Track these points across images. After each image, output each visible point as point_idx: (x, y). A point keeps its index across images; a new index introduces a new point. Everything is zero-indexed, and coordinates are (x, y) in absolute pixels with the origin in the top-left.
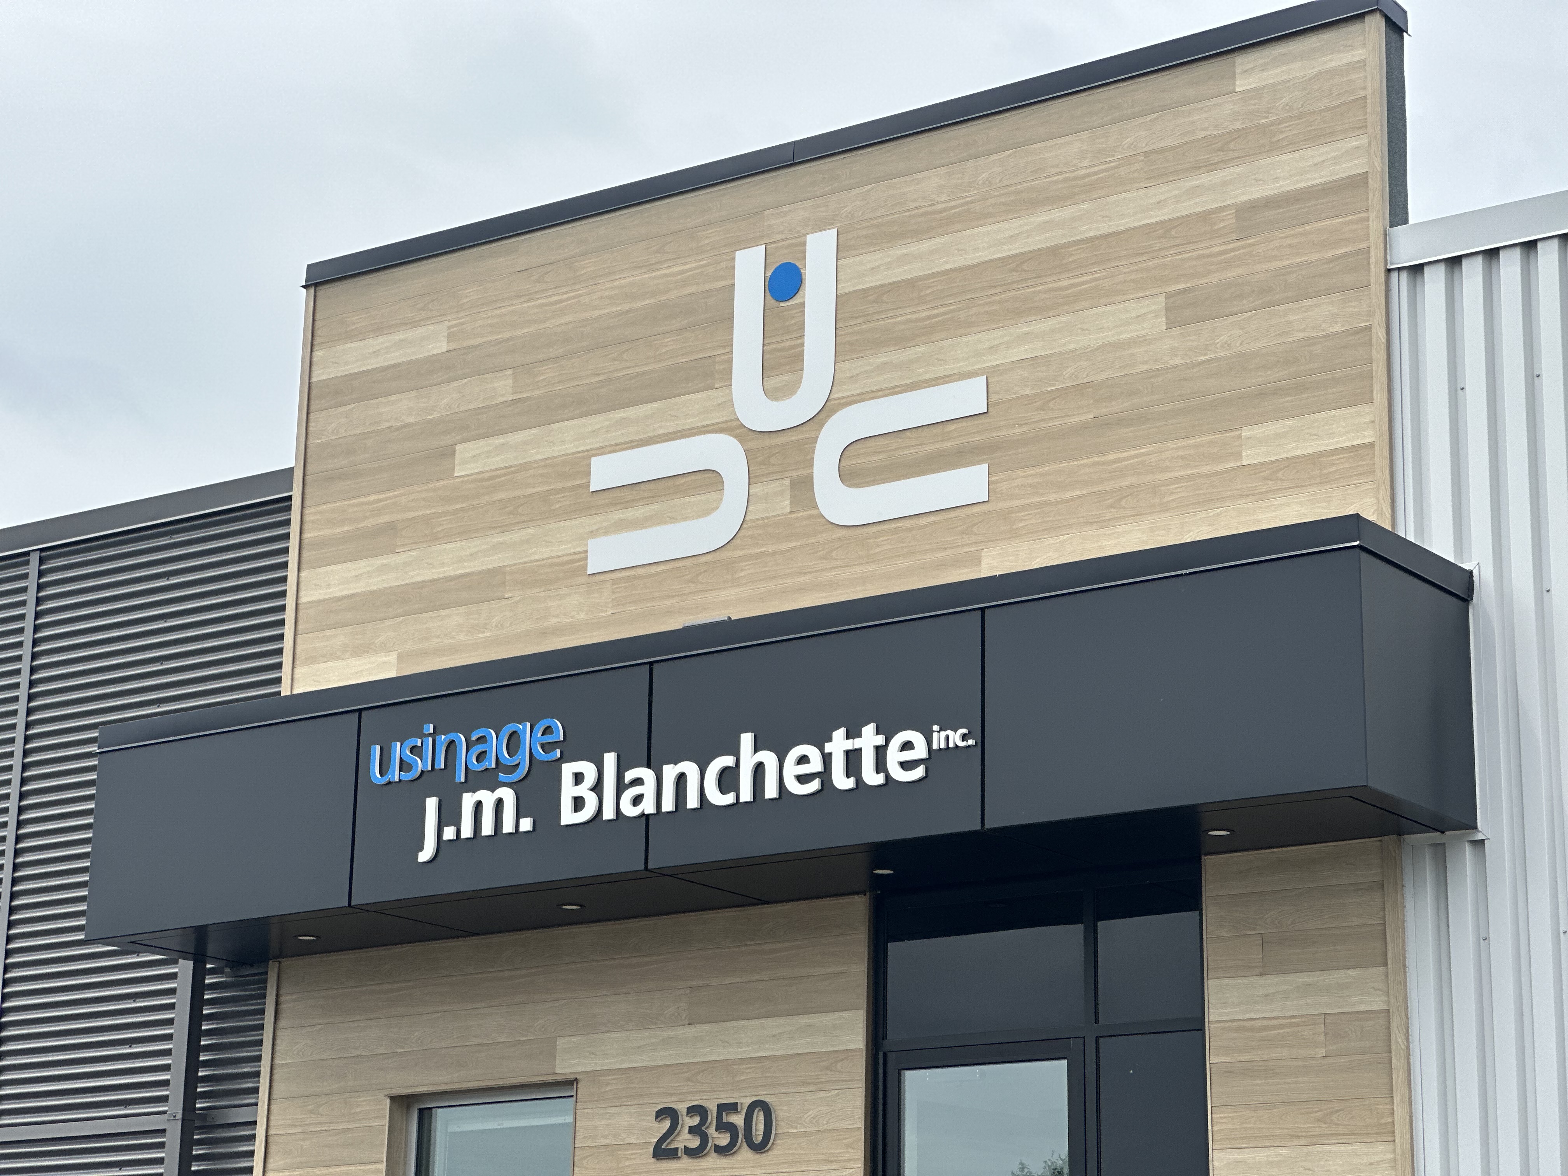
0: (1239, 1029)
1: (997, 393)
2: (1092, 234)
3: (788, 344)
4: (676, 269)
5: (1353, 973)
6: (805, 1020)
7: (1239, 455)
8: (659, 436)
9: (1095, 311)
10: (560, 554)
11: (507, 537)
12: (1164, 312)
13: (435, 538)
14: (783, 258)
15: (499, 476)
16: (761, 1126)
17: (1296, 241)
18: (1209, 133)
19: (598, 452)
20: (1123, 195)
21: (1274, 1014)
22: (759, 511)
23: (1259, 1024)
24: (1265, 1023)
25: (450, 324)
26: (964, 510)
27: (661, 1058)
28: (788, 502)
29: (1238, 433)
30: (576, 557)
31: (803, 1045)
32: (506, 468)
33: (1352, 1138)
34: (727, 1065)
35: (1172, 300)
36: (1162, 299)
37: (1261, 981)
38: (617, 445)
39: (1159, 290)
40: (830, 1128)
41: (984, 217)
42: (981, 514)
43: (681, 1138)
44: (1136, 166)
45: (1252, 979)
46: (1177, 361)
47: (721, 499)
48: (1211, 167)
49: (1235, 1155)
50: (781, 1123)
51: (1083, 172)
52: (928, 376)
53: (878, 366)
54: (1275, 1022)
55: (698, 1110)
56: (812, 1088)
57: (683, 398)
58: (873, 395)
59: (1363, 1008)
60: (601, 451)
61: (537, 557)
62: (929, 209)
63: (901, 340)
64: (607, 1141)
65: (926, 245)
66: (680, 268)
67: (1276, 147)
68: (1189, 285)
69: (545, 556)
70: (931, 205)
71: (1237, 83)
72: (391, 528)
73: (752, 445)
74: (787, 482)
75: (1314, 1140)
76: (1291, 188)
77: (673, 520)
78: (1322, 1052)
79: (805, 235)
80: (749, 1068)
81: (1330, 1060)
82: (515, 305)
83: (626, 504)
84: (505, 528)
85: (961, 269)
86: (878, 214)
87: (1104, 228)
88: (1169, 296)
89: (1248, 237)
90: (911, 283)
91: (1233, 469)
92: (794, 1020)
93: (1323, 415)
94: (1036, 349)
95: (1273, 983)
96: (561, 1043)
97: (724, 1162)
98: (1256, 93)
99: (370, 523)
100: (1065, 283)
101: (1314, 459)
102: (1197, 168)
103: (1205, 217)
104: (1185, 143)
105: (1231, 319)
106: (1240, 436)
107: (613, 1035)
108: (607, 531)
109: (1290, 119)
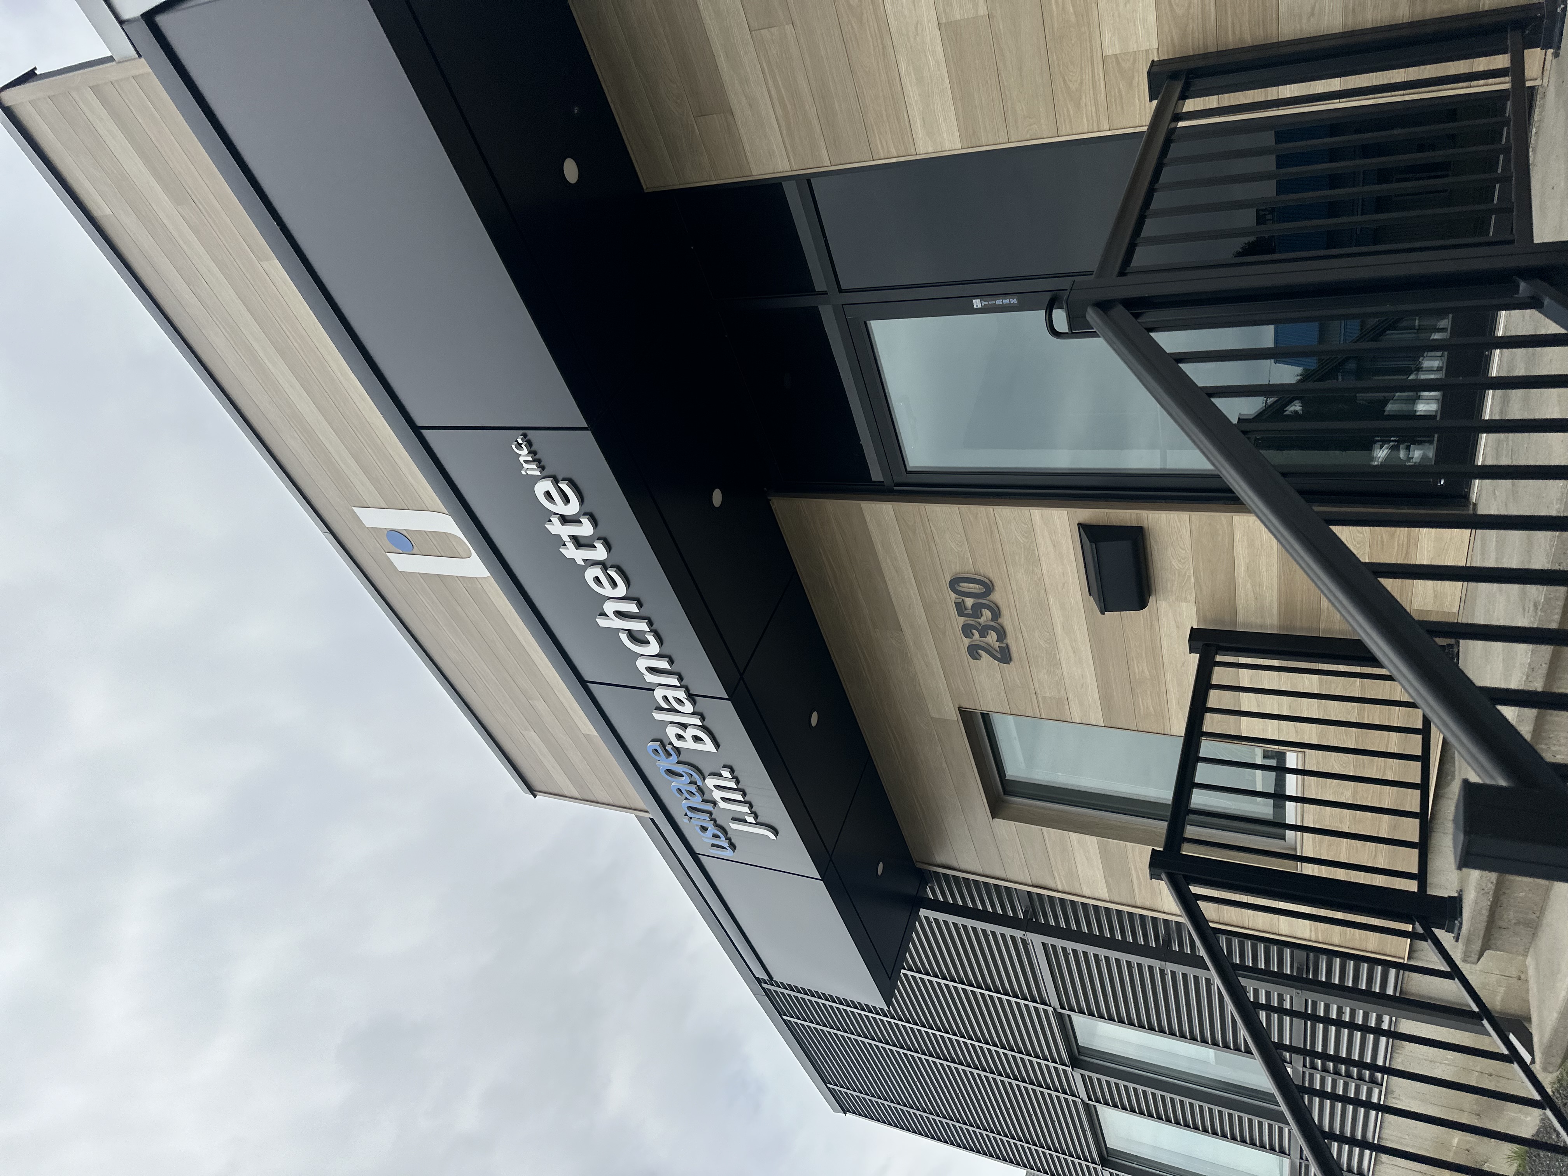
0: (791, 134)
16: (971, 585)
21: (766, 93)
24: (777, 104)
27: (932, 652)
31: (899, 550)
34: (928, 607)
37: (738, 114)
40: (963, 532)
43: (991, 642)
45: (739, 124)
50: (966, 569)
54: (773, 92)
55: (967, 630)
56: (933, 545)
64: (1003, 693)
78: (789, 28)
80: (926, 591)
81: (796, 18)
95: (736, 99)
96: (934, 715)
97: (1005, 612)
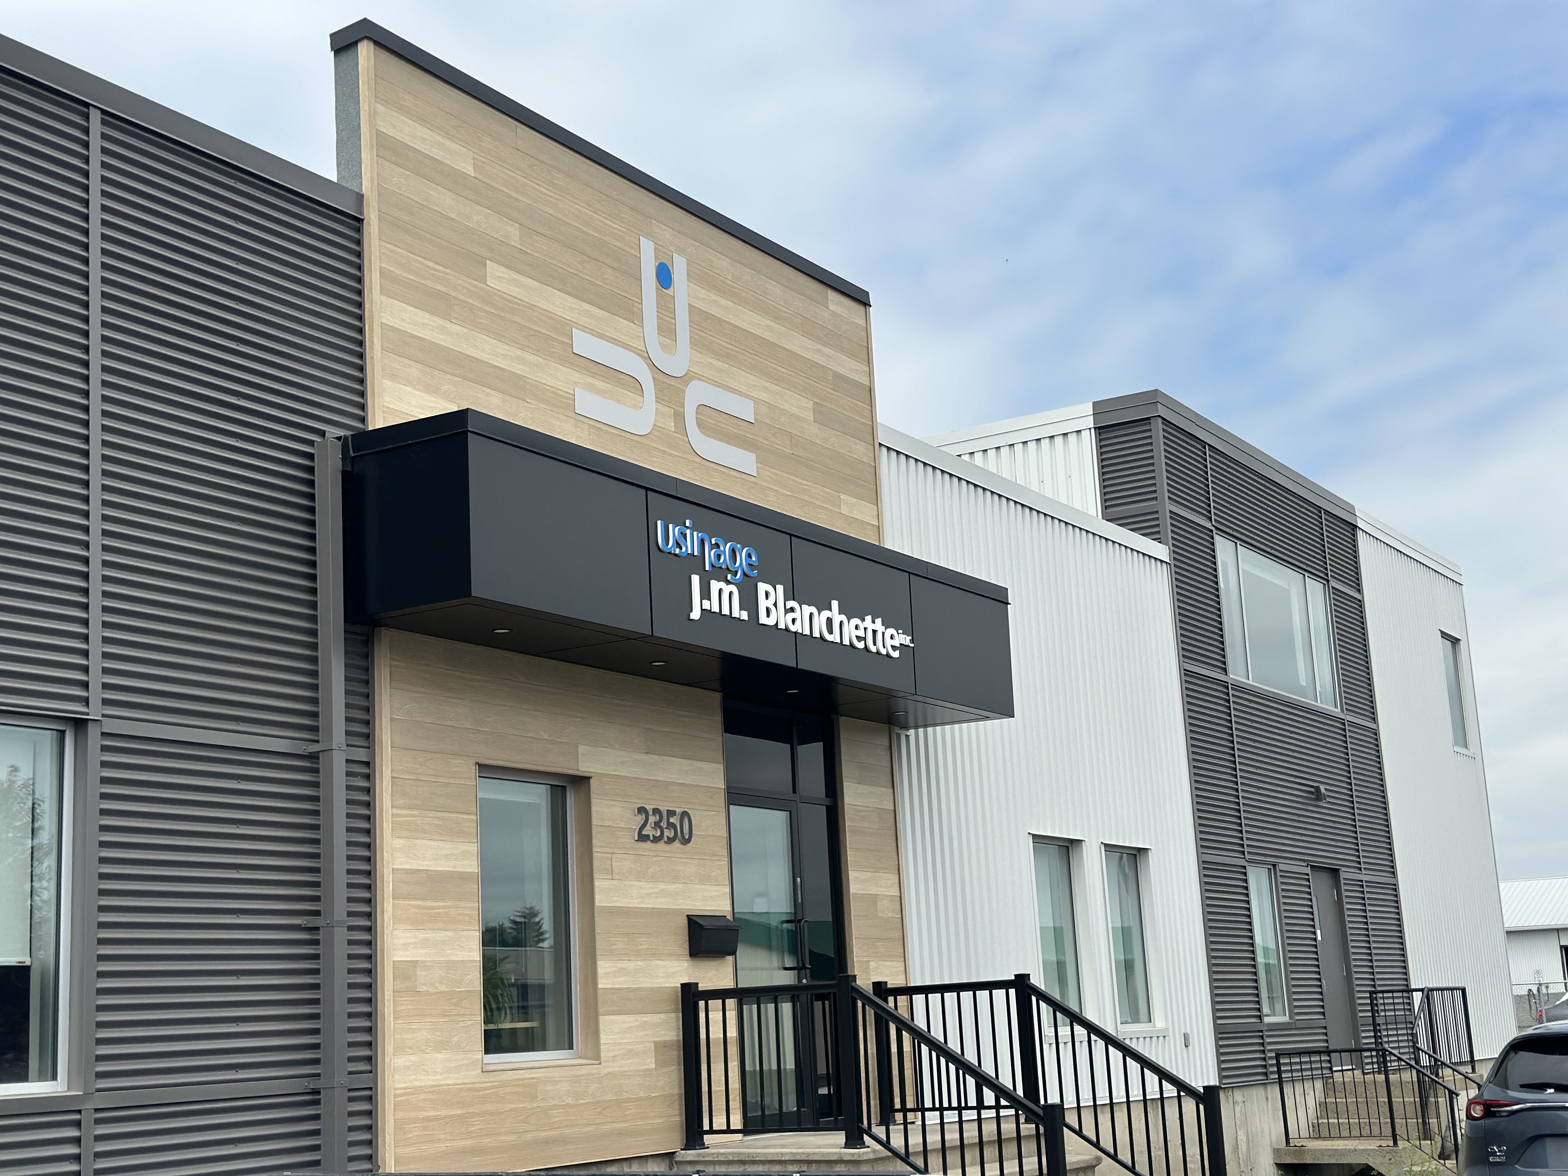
1: (758, 415)
3: (668, 319)
4: (608, 222)
8: (607, 336)
9: (789, 392)
10: (558, 387)
12: (812, 412)
13: (477, 326)
14: (663, 259)
15: (516, 303)
16: (687, 829)
19: (576, 326)
20: (795, 334)
22: (661, 422)
24: (862, 808)
25: (475, 156)
26: (747, 476)
27: (634, 772)
28: (674, 424)
30: (568, 395)
32: (520, 300)
34: (668, 785)
35: (815, 406)
36: (811, 403)
38: (585, 327)
39: (810, 397)
40: (714, 834)
41: (746, 303)
44: (800, 321)
47: (643, 402)
48: (824, 343)
50: (696, 829)
52: (729, 385)
55: (658, 812)
56: (704, 808)
57: (619, 318)
61: (544, 381)
62: (724, 280)
63: (717, 355)
65: (724, 302)
68: (821, 403)
69: (549, 383)
71: (830, 304)
72: (447, 299)
73: (655, 374)
74: (673, 410)
77: (618, 401)
79: (672, 251)
84: (522, 347)
85: (739, 328)
86: (702, 264)
87: (789, 346)
90: (720, 321)
94: (770, 399)
95: (862, 788)
96: (582, 749)
98: (835, 314)
99: (429, 284)
107: (608, 750)
108: (585, 388)
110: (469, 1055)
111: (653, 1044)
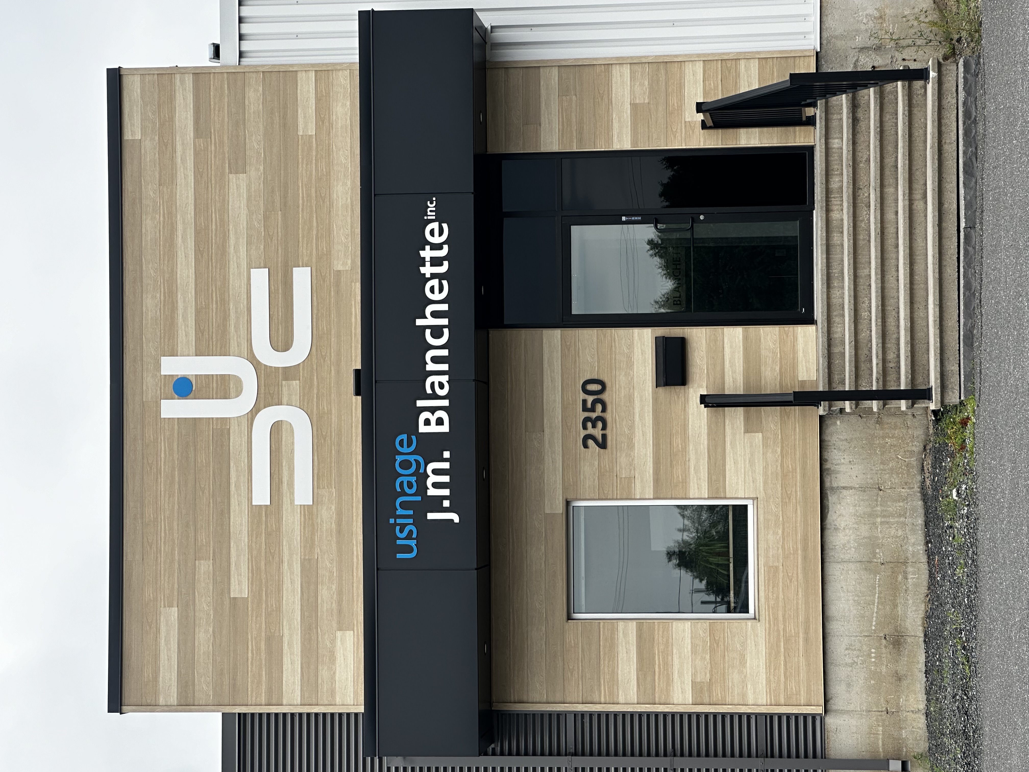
0: (563, 137)
1: (260, 263)
2: (193, 213)
3: (215, 385)
4: (163, 455)
5: (542, 83)
6: (546, 365)
7: (311, 136)
8: (248, 463)
9: (230, 212)
10: (299, 523)
11: (286, 559)
12: (238, 175)
13: (279, 609)
14: (170, 389)
15: (252, 567)
16: (594, 385)
17: (217, 109)
18: (157, 153)
19: (250, 501)
20: (178, 197)
21: (557, 120)
22: (296, 398)
23: (561, 127)
24: (561, 124)
25: (162, 606)
26: (313, 281)
27: (558, 449)
28: (294, 382)
29: (300, 137)
30: (302, 513)
31: (557, 365)
32: (248, 562)
33: (610, 84)
34: (564, 408)
35: (232, 170)
36: (231, 176)
37: (543, 125)
38: (248, 489)
39: (227, 177)
40: (596, 347)
41: (173, 272)
42: (316, 272)
43: (597, 433)
44: (165, 189)
45: (542, 129)
46: (262, 168)
47: (286, 421)
48: (174, 151)
49: (615, 138)
50: (593, 374)
51: (162, 219)
52: (245, 302)
53: (236, 331)
54: (560, 119)
55: (585, 423)
56: (577, 359)
57: (231, 448)
58: (249, 333)
59: (557, 78)
60: (250, 499)
61: (299, 538)
62: (162, 304)
63: (225, 318)
64: (597, 479)
65: (180, 305)
66: (163, 452)
67: (172, 119)
68: (227, 162)
69: (299, 533)
70: (161, 302)
71: (137, 138)
72: (269, 639)
73: (262, 404)
74: (284, 382)
75: (610, 101)
76: (192, 111)
77: (292, 451)
78: (574, 97)
79: (161, 375)
80: (566, 396)
81: (578, 93)
82: (161, 561)
83: (280, 481)
84: (281, 562)
85: (196, 285)
86: (159, 334)
87: (191, 208)
88: (230, 172)
89: (211, 132)
90: (198, 312)
91: (316, 139)
92: (545, 370)
93: (299, 95)
94: (243, 241)
95: (544, 120)
96: (548, 511)
98: (143, 129)
99: (263, 656)
100: (214, 227)
101: (318, 100)
102: (172, 158)
103: (196, 154)
104: (159, 164)
105: (247, 140)
106: (302, 136)
107: (546, 478)
108: (292, 493)
109: (159, 112)
110: (749, 633)
111: (747, 434)
